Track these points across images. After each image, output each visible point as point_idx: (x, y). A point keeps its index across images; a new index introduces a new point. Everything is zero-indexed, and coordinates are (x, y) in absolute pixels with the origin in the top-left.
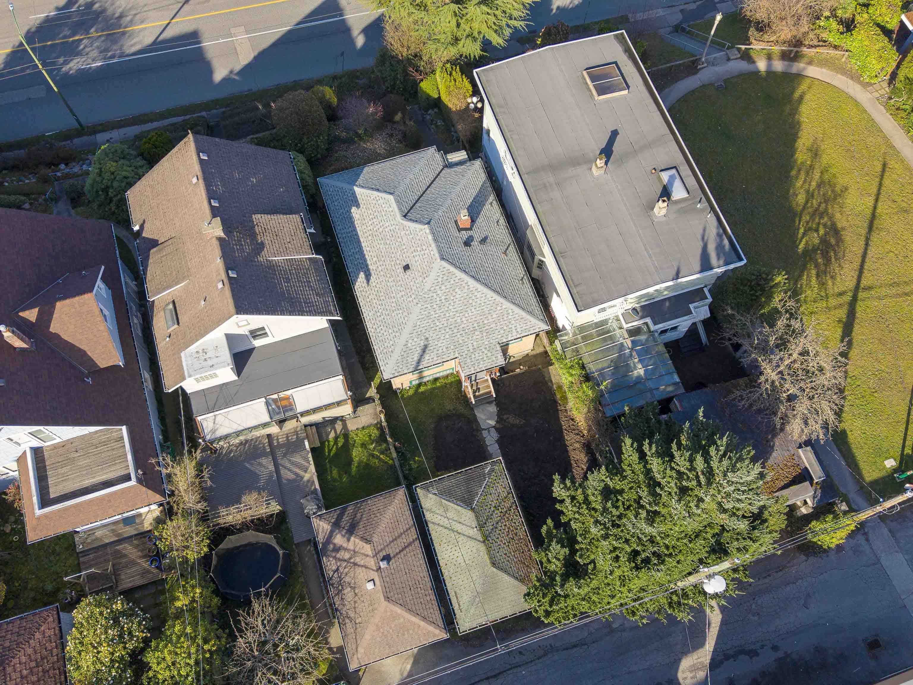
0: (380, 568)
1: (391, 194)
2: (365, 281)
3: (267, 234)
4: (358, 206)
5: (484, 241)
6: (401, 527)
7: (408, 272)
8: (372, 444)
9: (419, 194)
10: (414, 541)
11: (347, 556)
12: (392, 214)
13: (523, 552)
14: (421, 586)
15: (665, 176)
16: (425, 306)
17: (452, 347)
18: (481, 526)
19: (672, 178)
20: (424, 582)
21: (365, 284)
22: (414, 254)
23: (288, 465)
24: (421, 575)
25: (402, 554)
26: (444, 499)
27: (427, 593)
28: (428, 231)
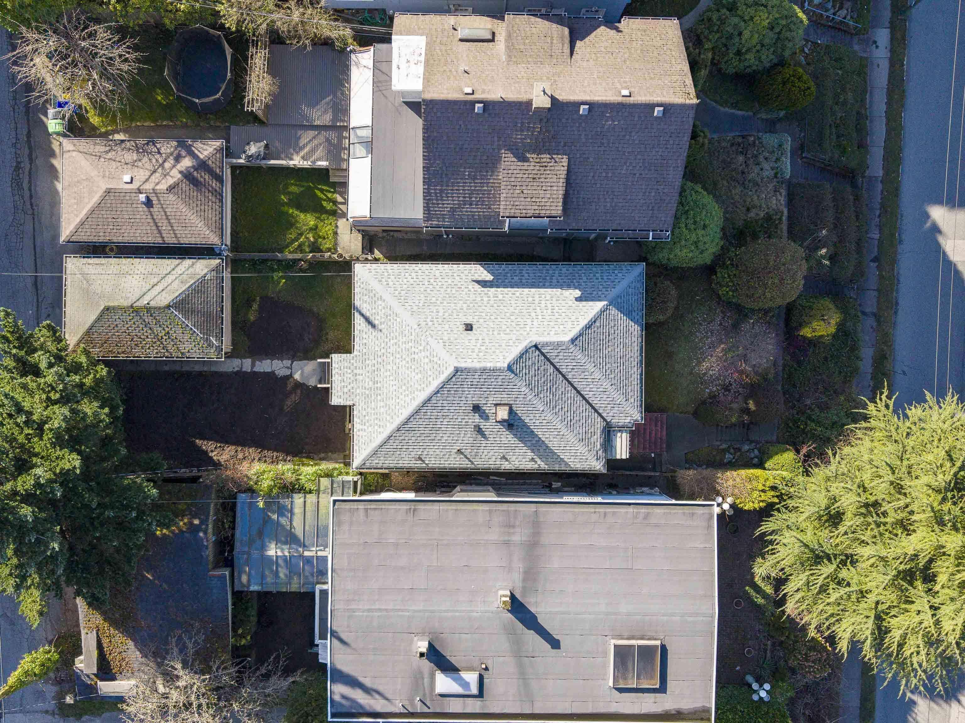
0: (141, 193)
1: (573, 341)
2: (480, 279)
3: (538, 168)
4: (579, 299)
5: (479, 430)
6: (180, 228)
7: (462, 328)
8: (314, 237)
9: (569, 377)
10: (163, 237)
11: (167, 165)
12: (546, 333)
13: (117, 345)
14: (115, 231)
15: (471, 678)
16: (413, 334)
17: (364, 351)
18: (148, 309)
19: (465, 685)
20: (118, 234)
21: (477, 277)
22: (480, 341)
23: (316, 142)
24: (126, 234)
25: (151, 221)
26: (195, 283)
27: (107, 234)
28: (499, 365)
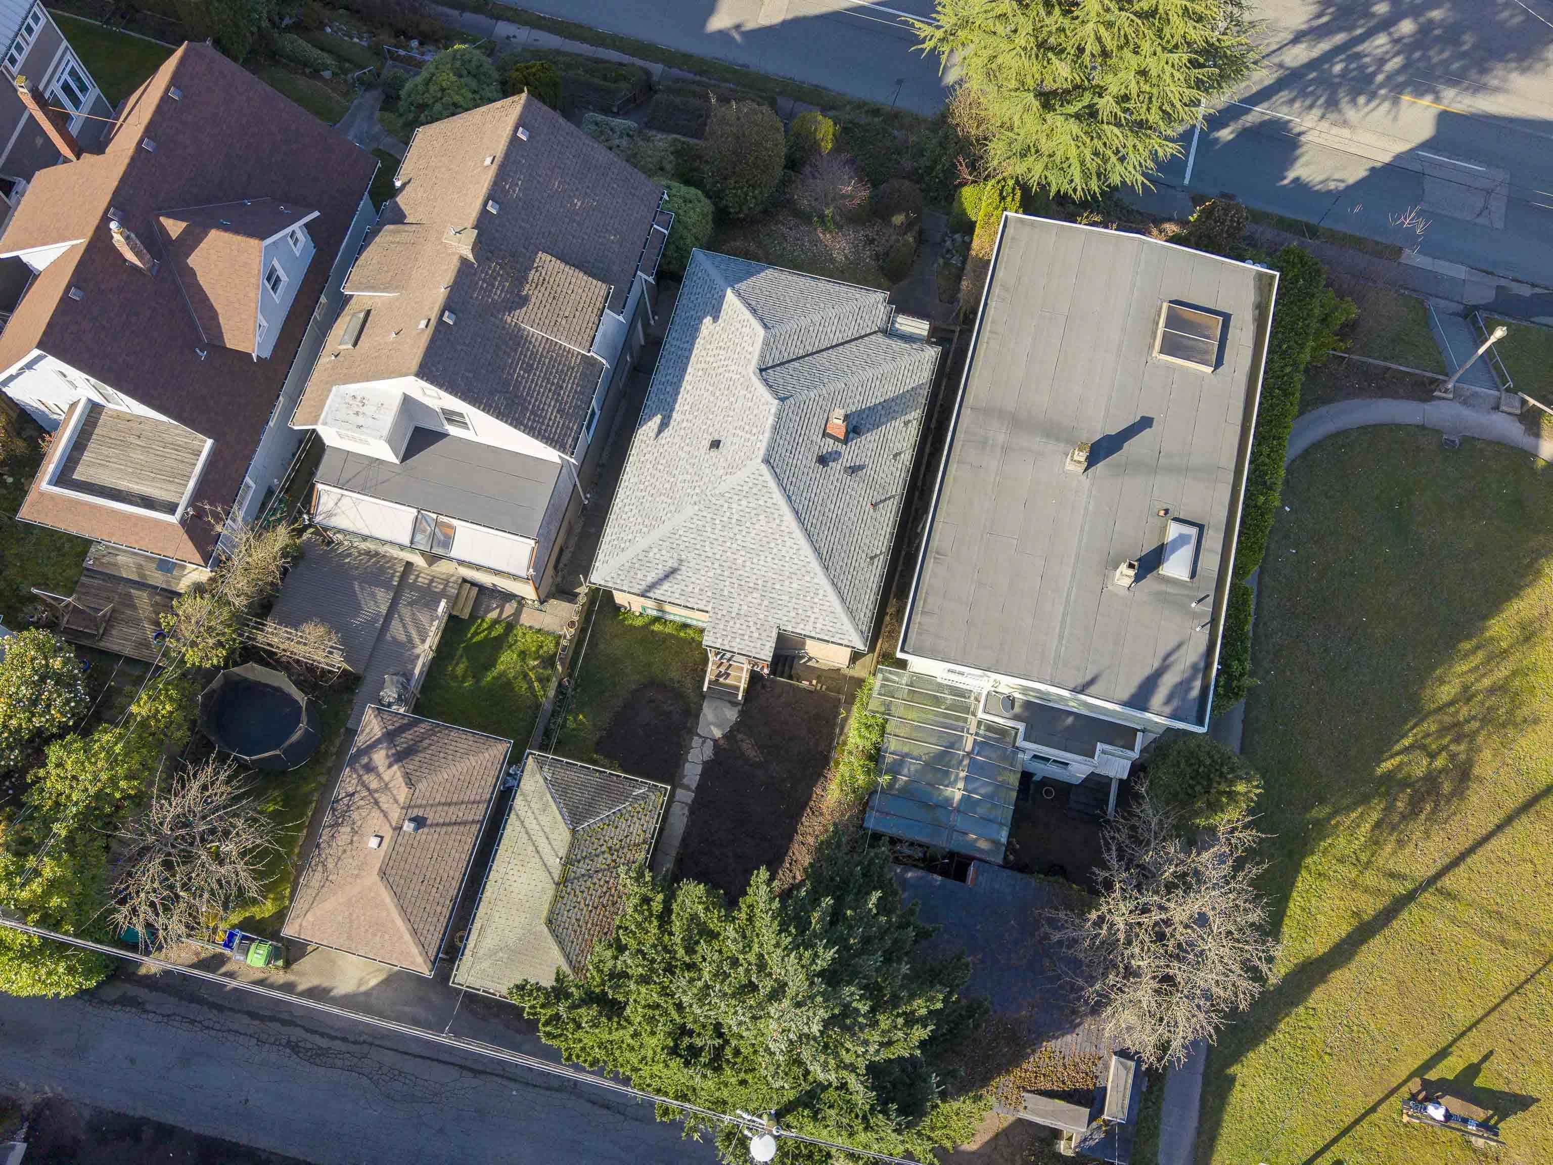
0: (401, 828)
1: (766, 326)
2: (656, 430)
3: (543, 289)
4: (716, 319)
5: (853, 470)
6: (468, 792)
7: (714, 453)
8: (535, 659)
9: (810, 349)
10: (473, 822)
11: (374, 785)
12: (748, 356)
13: (606, 934)
14: (441, 887)
15: (1174, 531)
16: (705, 514)
17: (709, 594)
18: (569, 862)
19: (1182, 540)
20: (447, 885)
21: (653, 435)
22: (738, 431)
23: (408, 619)
24: (451, 873)
25: (444, 829)
26: (551, 793)
27: (442, 901)
28: (773, 410)
